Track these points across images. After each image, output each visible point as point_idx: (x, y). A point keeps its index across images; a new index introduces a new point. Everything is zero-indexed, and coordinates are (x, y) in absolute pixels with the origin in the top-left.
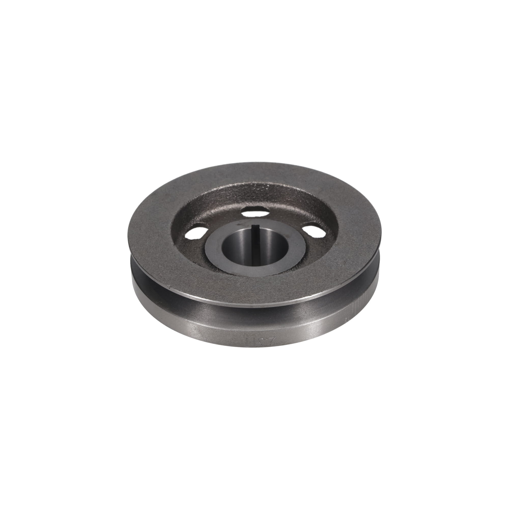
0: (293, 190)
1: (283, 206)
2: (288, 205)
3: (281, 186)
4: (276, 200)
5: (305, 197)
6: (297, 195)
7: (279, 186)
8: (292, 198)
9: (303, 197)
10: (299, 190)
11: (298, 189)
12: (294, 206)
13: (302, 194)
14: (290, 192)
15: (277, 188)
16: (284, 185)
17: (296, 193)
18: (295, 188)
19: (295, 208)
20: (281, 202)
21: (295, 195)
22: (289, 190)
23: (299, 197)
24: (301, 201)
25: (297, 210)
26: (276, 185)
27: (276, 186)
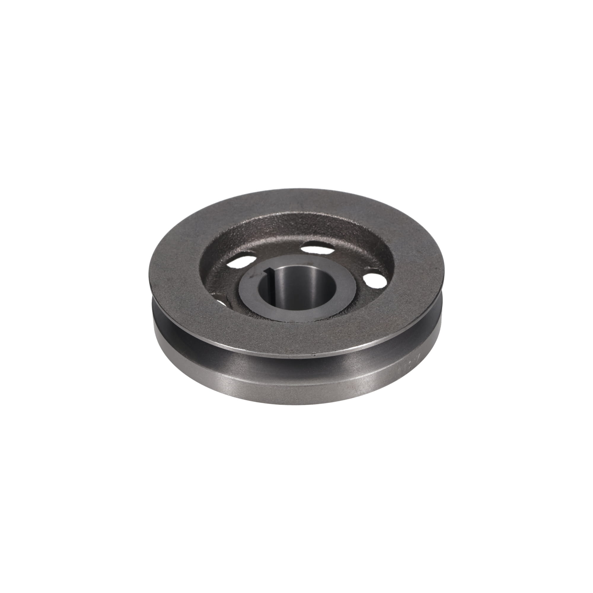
0: (273, 217)
1: (262, 241)
2: (268, 237)
3: (257, 219)
4: (253, 239)
5: (288, 219)
6: (277, 221)
7: (255, 220)
8: (271, 228)
9: (286, 220)
10: (279, 215)
11: (277, 214)
12: (275, 236)
13: (283, 217)
14: (269, 221)
15: (253, 223)
16: (261, 217)
17: (276, 219)
18: (274, 214)
19: (276, 237)
20: (259, 238)
21: (275, 223)
22: (267, 219)
23: (280, 222)
24: (283, 226)
25: (280, 238)
26: (252, 220)
27: (252, 222)
